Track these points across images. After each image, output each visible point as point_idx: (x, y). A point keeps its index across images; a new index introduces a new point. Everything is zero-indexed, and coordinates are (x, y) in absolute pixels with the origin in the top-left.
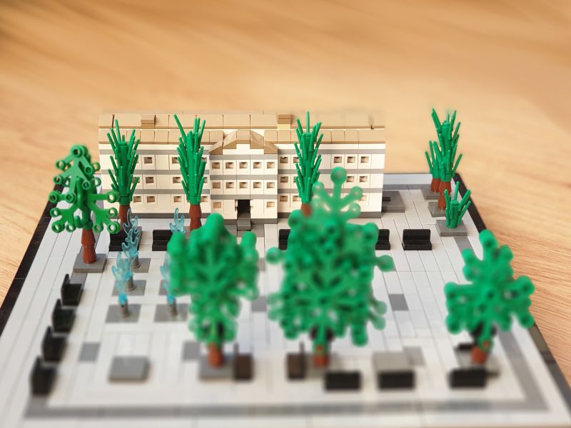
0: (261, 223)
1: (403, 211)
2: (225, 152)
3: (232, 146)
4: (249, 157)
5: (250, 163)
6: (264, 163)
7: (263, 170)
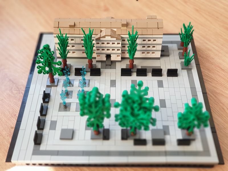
0: (115, 62)
1: (168, 56)
2: (101, 39)
3: (104, 37)
4: (111, 41)
5: (111, 43)
6: (116, 43)
7: (116, 45)
